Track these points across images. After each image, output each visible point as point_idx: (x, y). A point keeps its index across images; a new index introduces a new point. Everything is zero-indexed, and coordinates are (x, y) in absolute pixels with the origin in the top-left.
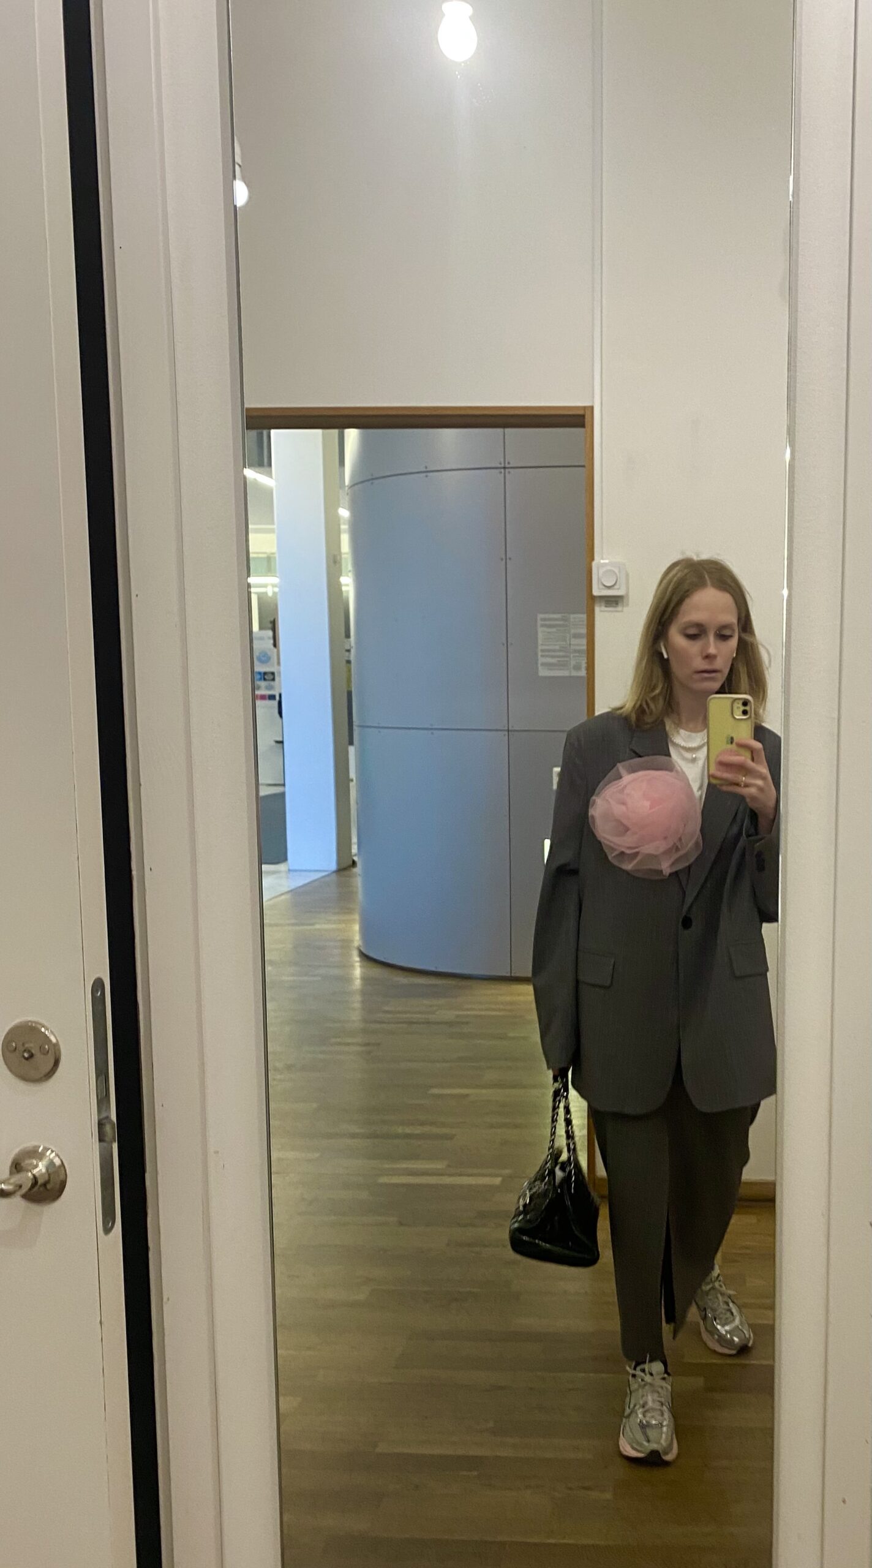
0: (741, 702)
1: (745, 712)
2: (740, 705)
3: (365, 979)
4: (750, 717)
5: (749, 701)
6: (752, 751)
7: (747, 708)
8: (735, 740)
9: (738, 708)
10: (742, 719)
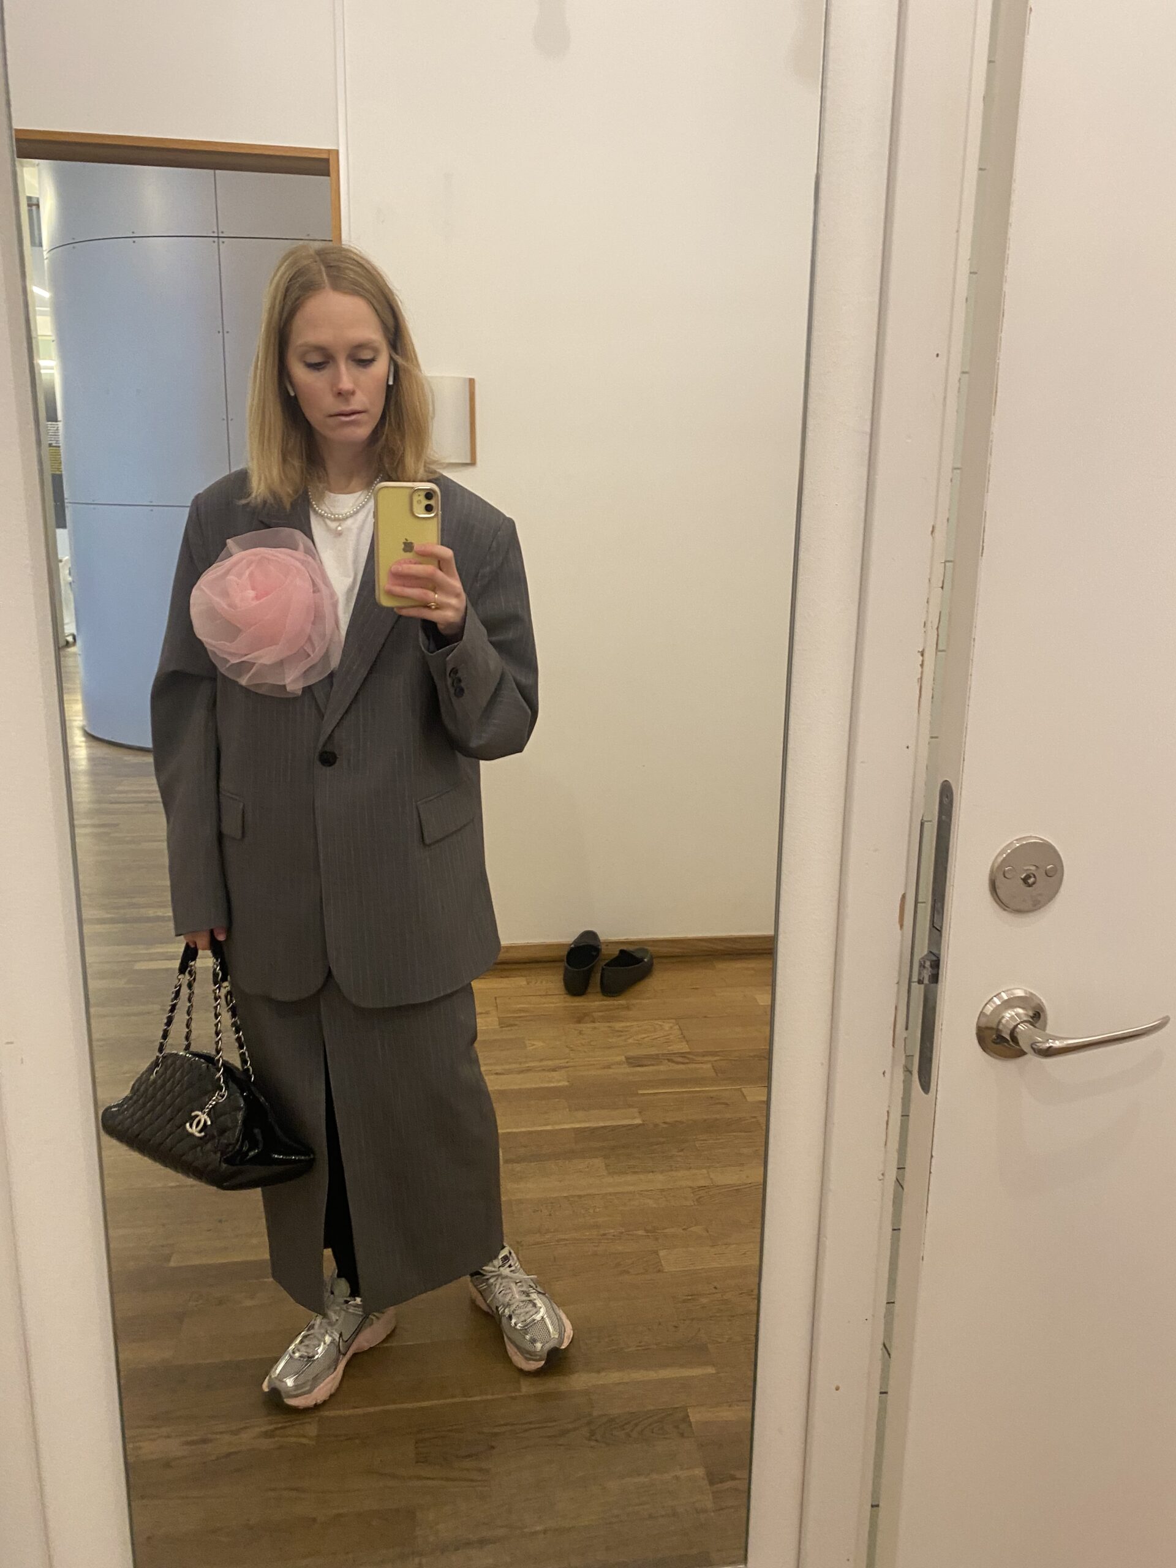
0: (423, 494)
1: (429, 508)
2: (422, 498)
3: (91, 759)
4: (436, 515)
5: (434, 492)
6: (440, 563)
7: (432, 502)
8: (416, 547)
9: (419, 502)
10: (424, 518)
